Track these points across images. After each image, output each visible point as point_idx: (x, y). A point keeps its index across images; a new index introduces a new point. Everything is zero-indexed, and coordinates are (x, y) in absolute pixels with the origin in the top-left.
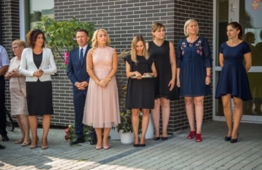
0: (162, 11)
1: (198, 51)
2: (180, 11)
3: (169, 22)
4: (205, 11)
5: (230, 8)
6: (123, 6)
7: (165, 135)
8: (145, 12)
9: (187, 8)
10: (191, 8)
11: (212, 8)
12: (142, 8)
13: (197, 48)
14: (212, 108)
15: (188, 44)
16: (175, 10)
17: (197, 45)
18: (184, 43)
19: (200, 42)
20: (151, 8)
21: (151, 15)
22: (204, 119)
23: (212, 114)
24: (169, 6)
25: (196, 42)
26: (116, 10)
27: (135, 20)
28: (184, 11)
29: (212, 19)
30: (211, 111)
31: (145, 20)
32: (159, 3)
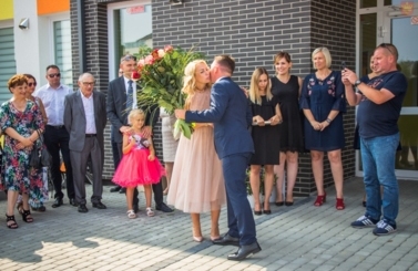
0: (294, 36)
1: (330, 92)
2: (317, 36)
3: (303, 51)
4: (346, 36)
5: (378, 32)
6: (242, 31)
7: (290, 200)
8: (271, 38)
9: (325, 32)
10: (330, 33)
11: (354, 33)
12: (267, 34)
13: (328, 87)
14: (354, 160)
15: (317, 81)
16: (312, 35)
17: (329, 83)
18: (312, 80)
19: (333, 78)
20: (280, 32)
21: (279, 42)
22: (344, 176)
23: (354, 169)
24: (303, 30)
25: (328, 79)
26: (233, 37)
27: (258, 49)
28: (321, 37)
29: (354, 46)
30: (354, 165)
31: (271, 48)
32: (289, 26)
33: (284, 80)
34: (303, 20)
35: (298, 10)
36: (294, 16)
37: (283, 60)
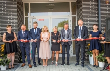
3: (15, 25)
37: (10, 27)
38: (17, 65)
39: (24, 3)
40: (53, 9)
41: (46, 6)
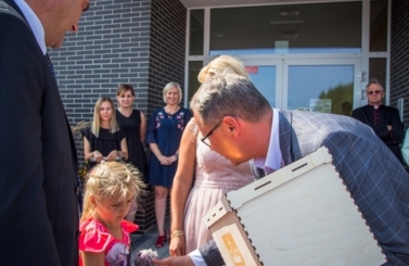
0: (132, 70)
1: (180, 126)
2: (154, 72)
3: (141, 85)
4: (178, 78)
6: (78, 63)
8: (108, 71)
10: (169, 69)
11: (184, 77)
12: (104, 66)
13: (177, 122)
15: (166, 115)
16: (150, 70)
18: (161, 113)
19: (182, 114)
20: (118, 66)
21: (117, 76)
24: (141, 65)
25: (177, 114)
26: (69, 68)
27: (95, 81)
31: (108, 81)
32: (127, 60)
33: (126, 113)
34: (141, 55)
35: (137, 45)
36: (132, 50)
37: (129, 93)
38: (139, 236)
39: (189, 10)
40: (296, 36)
41: (273, 23)
